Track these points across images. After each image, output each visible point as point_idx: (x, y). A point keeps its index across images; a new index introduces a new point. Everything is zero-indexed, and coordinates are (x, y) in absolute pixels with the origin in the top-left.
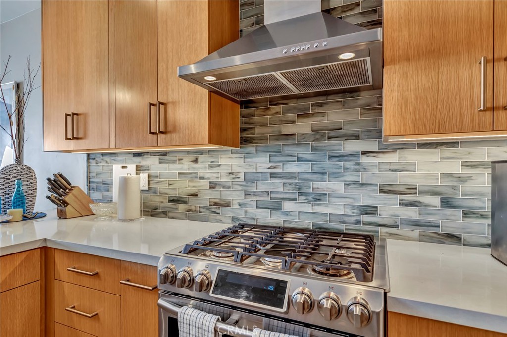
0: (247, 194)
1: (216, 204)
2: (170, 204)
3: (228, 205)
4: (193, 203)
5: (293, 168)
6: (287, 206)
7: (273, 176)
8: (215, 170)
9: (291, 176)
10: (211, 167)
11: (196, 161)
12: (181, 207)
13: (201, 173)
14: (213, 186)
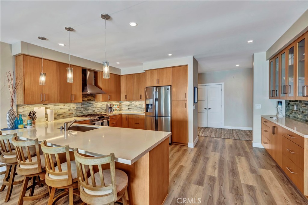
0: (77, 111)
1: (70, 114)
2: (57, 116)
3: (73, 114)
4: (64, 115)
5: (85, 106)
6: (83, 112)
7: (81, 107)
10: (69, 106)
11: (65, 105)
12: (61, 116)
13: (66, 108)
14: (69, 110)
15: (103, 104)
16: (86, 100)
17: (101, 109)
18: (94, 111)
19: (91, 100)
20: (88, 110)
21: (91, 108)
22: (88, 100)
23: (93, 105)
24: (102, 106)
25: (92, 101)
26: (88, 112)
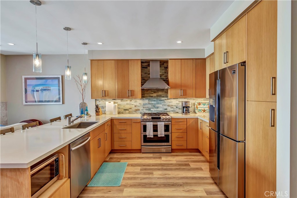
0: (143, 108)
1: (136, 110)
2: (124, 111)
3: (139, 110)
4: (130, 110)
5: (153, 102)
6: (152, 109)
7: (149, 104)
8: (136, 103)
9: (153, 104)
11: (131, 101)
12: (127, 111)
13: (132, 104)
14: (135, 106)
15: (179, 102)
16: (155, 96)
17: (177, 107)
18: (166, 109)
19: (162, 96)
20: (158, 108)
21: (161, 106)
22: (158, 96)
23: (165, 102)
24: (178, 104)
25: (164, 97)
26: (158, 110)
